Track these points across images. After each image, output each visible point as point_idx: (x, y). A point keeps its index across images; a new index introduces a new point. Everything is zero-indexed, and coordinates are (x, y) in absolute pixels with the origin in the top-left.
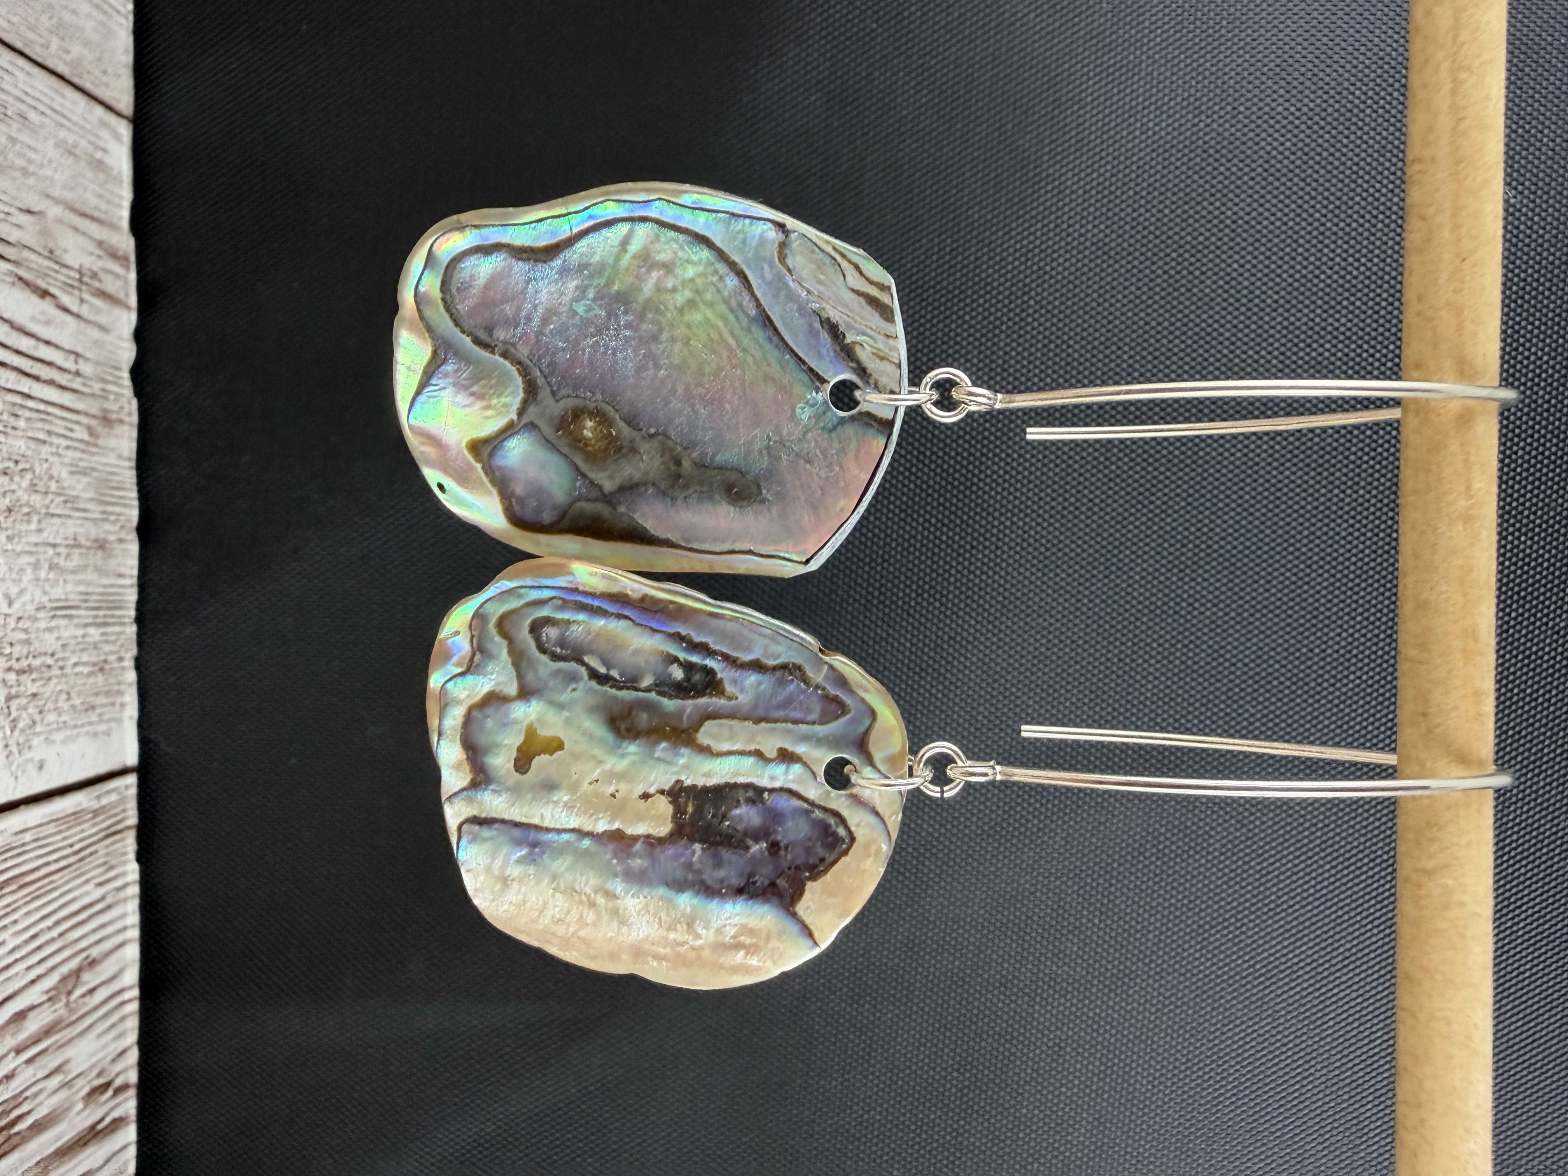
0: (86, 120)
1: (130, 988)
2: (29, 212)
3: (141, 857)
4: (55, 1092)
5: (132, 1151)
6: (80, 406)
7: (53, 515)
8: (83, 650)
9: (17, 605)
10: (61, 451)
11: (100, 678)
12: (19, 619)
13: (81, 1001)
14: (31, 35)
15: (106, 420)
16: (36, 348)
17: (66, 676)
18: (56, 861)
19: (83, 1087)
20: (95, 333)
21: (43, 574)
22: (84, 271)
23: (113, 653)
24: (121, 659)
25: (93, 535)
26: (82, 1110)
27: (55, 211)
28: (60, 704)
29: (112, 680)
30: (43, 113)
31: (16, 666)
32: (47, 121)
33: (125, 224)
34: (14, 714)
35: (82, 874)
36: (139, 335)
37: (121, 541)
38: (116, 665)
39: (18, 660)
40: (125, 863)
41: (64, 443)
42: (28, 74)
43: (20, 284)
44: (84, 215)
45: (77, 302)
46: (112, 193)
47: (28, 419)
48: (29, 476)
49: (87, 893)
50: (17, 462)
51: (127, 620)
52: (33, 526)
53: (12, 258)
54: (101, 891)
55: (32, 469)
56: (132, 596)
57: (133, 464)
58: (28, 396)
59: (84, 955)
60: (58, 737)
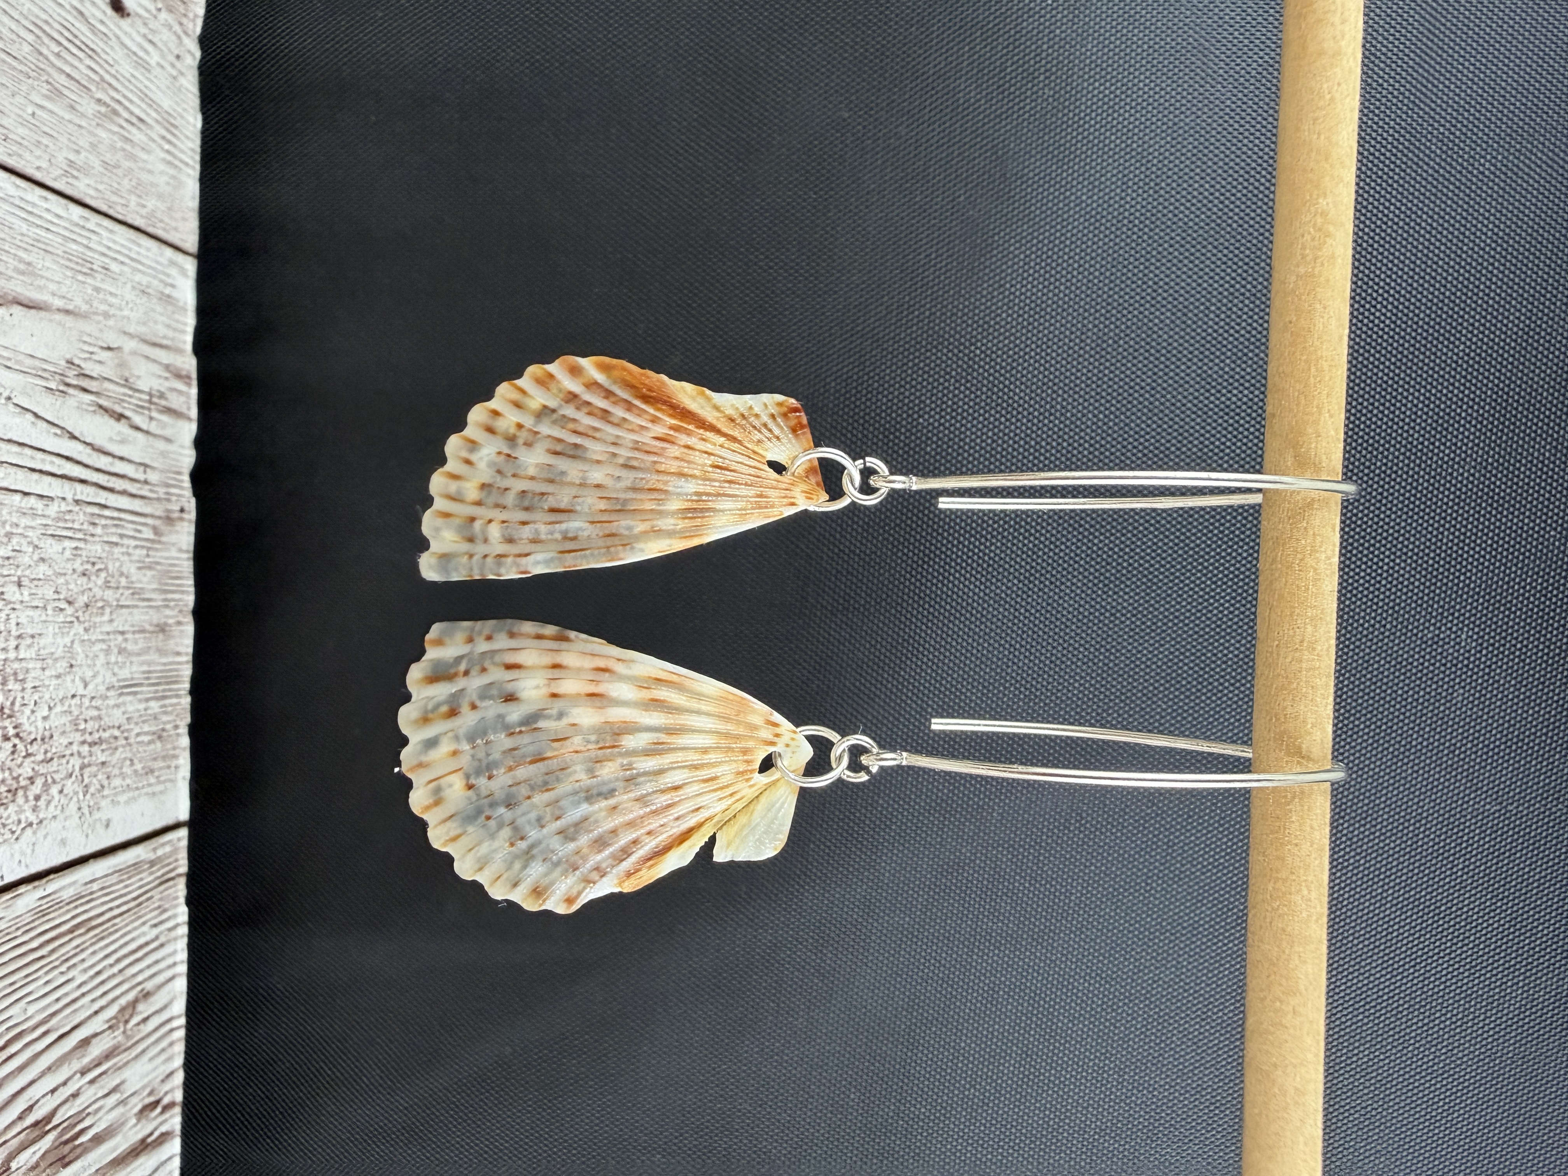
0: (157, 262)
1: (179, 1017)
2: (109, 349)
3: (190, 901)
4: (112, 1109)
5: (177, 1162)
6: (148, 510)
7: (122, 607)
8: (144, 722)
9: (91, 687)
10: (131, 551)
11: (159, 744)
12: (93, 698)
13: (135, 1029)
14: (114, 198)
15: (169, 520)
16: (111, 464)
17: (130, 745)
18: (118, 907)
19: (136, 1105)
20: (161, 445)
21: (113, 659)
22: (154, 392)
23: (169, 722)
24: (176, 727)
25: (155, 622)
26: (135, 1125)
27: (130, 345)
28: (124, 770)
29: (169, 746)
30: (122, 263)
31: (89, 739)
32: (125, 269)
33: (189, 347)
34: (86, 781)
35: (140, 917)
36: (200, 443)
37: (179, 623)
38: (172, 732)
39: (91, 733)
40: (176, 906)
41: (133, 543)
42: (111, 231)
43: (102, 411)
44: (155, 345)
45: (147, 420)
46: (177, 321)
47: (105, 526)
48: (103, 575)
49: (144, 934)
50: (94, 564)
51: (182, 692)
52: (106, 618)
53: (94, 390)
54: (155, 931)
55: (106, 569)
56: (187, 671)
57: (191, 555)
58: (105, 507)
59: (139, 988)
60: (122, 798)
